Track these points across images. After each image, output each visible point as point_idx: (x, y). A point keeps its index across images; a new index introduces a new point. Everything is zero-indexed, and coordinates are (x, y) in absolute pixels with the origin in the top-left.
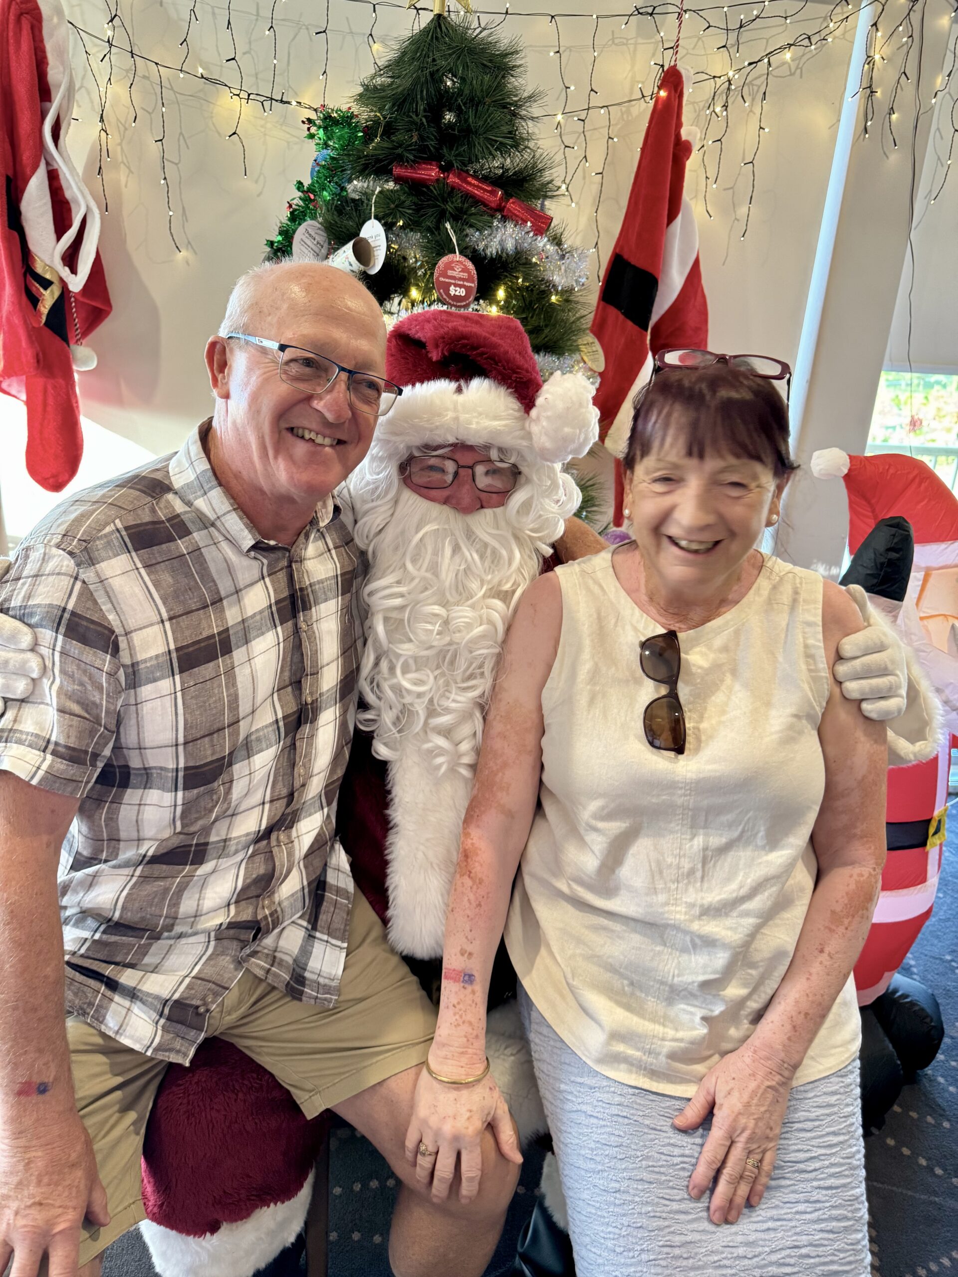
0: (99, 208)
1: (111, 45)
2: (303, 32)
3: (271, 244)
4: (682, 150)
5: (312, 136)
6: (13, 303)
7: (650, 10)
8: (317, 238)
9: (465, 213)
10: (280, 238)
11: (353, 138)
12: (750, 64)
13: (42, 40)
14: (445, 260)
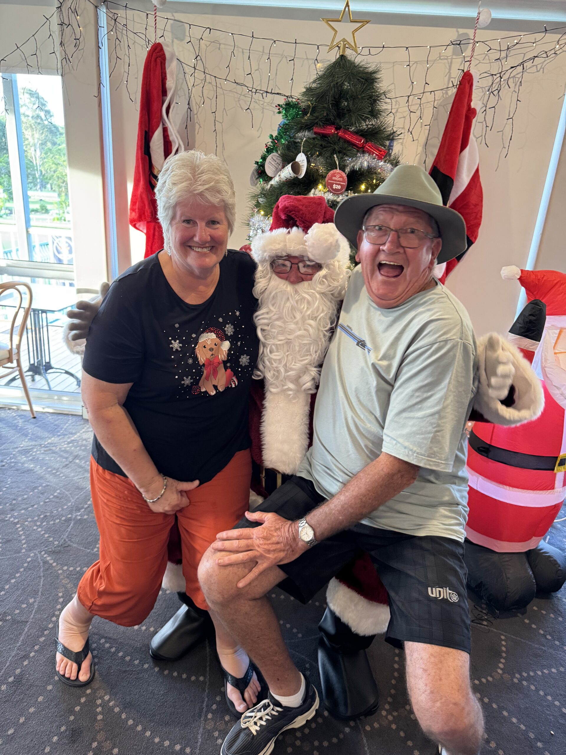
0: (184, 145)
1: (195, 69)
2: (284, 59)
3: (257, 163)
4: (471, 113)
5: (279, 113)
6: (143, 188)
7: (458, 42)
8: (277, 161)
9: (345, 149)
10: (261, 160)
11: (297, 114)
12: (512, 67)
13: (165, 68)
14: (332, 172)
